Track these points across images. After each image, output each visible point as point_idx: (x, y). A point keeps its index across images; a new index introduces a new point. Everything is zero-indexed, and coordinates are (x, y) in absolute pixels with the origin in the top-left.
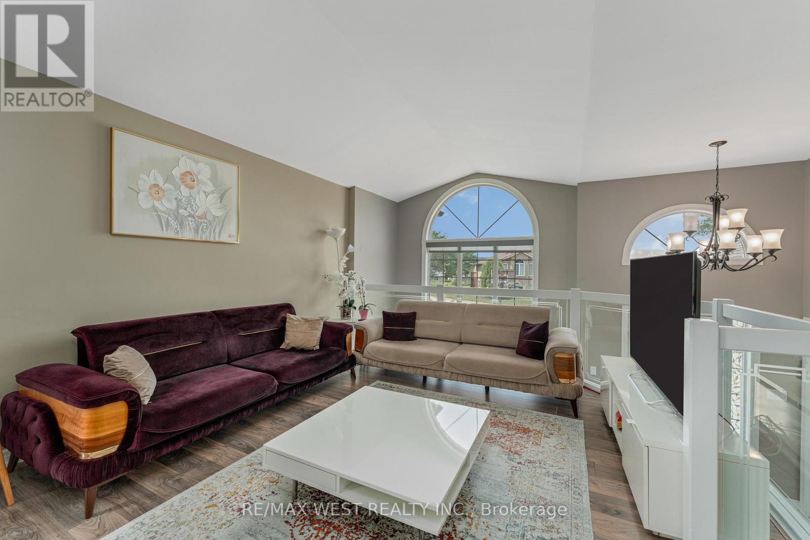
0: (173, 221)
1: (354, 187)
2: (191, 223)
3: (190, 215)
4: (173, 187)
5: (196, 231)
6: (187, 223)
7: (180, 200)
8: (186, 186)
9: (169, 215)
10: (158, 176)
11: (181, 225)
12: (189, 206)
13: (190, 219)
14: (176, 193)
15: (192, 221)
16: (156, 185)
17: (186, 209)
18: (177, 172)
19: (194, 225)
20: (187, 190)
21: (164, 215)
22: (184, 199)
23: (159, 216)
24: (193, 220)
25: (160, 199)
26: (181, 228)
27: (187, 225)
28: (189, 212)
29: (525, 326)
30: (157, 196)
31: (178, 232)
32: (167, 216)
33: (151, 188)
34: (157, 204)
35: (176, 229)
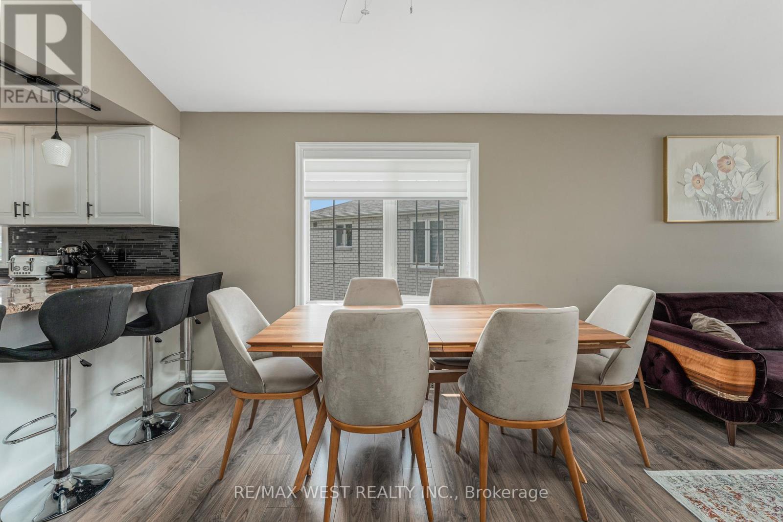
0: (712, 205)
2: (727, 205)
3: (727, 198)
4: (711, 175)
5: (733, 212)
6: (724, 206)
7: (718, 185)
8: (723, 171)
9: (708, 200)
10: (700, 167)
11: (719, 208)
12: (726, 189)
13: (727, 201)
14: (714, 179)
15: (728, 203)
16: (698, 176)
17: (723, 193)
18: (714, 160)
19: (731, 206)
20: (725, 174)
21: (704, 201)
22: (721, 183)
23: (700, 202)
24: (729, 202)
25: (701, 187)
26: (719, 211)
27: (724, 208)
28: (725, 195)
30: (698, 185)
31: (716, 216)
32: (706, 201)
33: (693, 179)
34: (699, 192)
35: (714, 212)
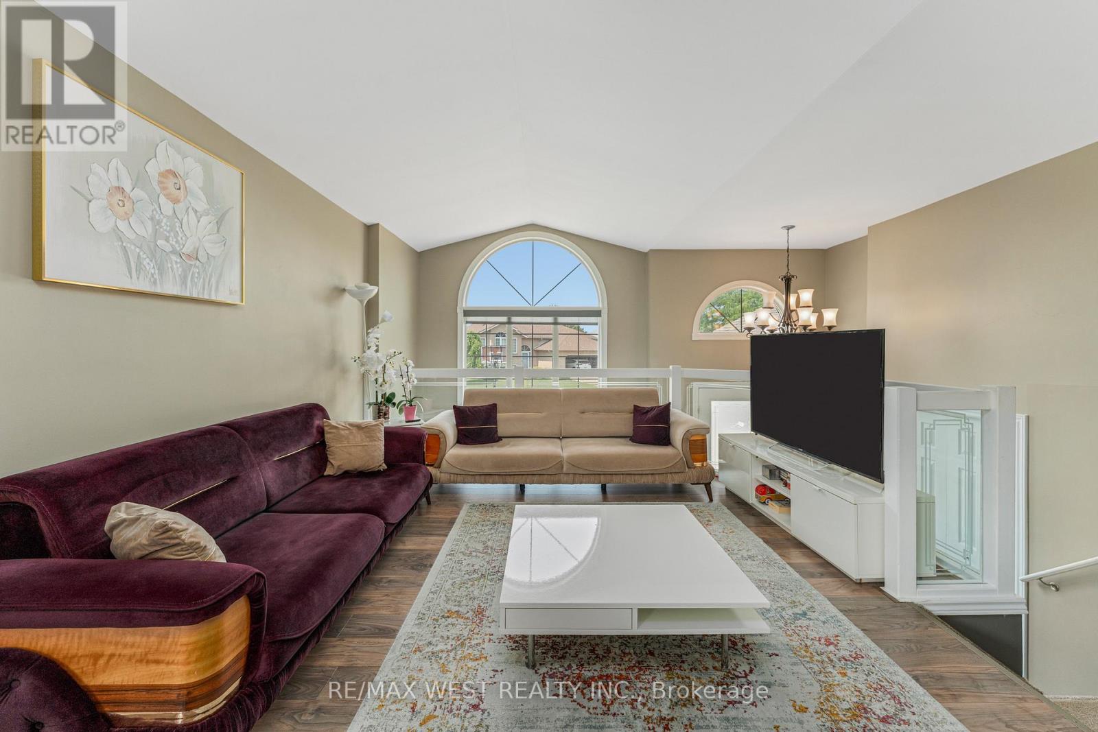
0: (148, 260)
1: (377, 225)
2: (175, 266)
3: (174, 252)
4: (146, 196)
5: (184, 283)
6: (169, 265)
7: (159, 222)
8: (168, 196)
9: (140, 248)
10: (123, 171)
11: (161, 269)
12: (172, 234)
13: (174, 258)
14: (152, 208)
15: (176, 262)
16: (120, 189)
17: (167, 240)
18: (153, 169)
19: (180, 269)
20: (171, 205)
21: (133, 247)
22: (165, 220)
23: (124, 249)
24: (178, 260)
25: (126, 218)
26: (161, 274)
27: (170, 269)
28: (172, 246)
29: (638, 411)
30: (121, 210)
31: (155, 283)
32: (138, 250)
33: (110, 194)
34: (122, 225)
35: (152, 275)
